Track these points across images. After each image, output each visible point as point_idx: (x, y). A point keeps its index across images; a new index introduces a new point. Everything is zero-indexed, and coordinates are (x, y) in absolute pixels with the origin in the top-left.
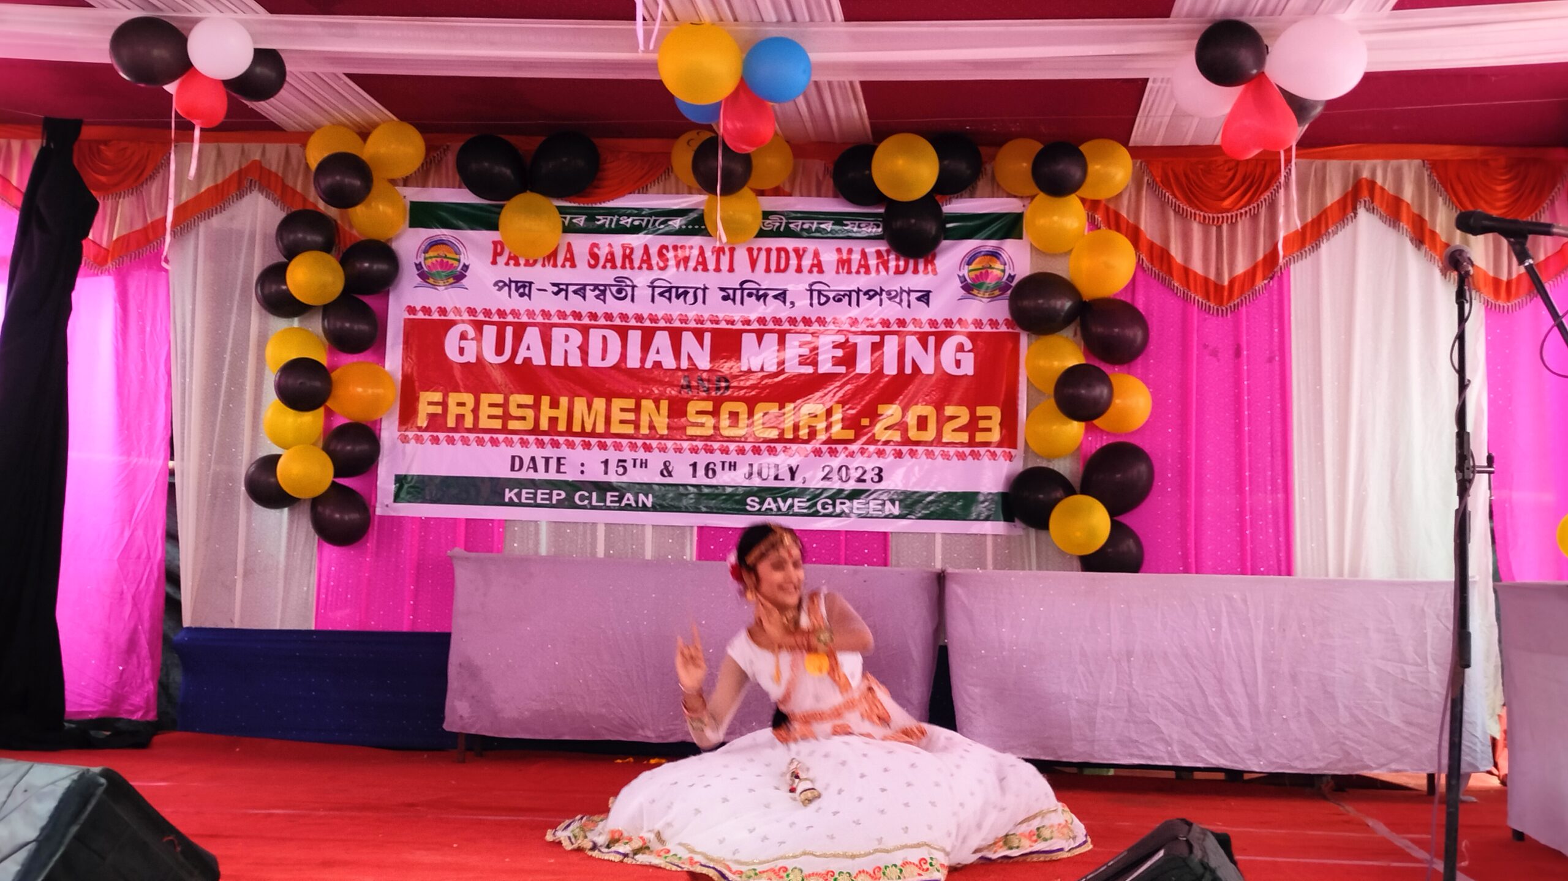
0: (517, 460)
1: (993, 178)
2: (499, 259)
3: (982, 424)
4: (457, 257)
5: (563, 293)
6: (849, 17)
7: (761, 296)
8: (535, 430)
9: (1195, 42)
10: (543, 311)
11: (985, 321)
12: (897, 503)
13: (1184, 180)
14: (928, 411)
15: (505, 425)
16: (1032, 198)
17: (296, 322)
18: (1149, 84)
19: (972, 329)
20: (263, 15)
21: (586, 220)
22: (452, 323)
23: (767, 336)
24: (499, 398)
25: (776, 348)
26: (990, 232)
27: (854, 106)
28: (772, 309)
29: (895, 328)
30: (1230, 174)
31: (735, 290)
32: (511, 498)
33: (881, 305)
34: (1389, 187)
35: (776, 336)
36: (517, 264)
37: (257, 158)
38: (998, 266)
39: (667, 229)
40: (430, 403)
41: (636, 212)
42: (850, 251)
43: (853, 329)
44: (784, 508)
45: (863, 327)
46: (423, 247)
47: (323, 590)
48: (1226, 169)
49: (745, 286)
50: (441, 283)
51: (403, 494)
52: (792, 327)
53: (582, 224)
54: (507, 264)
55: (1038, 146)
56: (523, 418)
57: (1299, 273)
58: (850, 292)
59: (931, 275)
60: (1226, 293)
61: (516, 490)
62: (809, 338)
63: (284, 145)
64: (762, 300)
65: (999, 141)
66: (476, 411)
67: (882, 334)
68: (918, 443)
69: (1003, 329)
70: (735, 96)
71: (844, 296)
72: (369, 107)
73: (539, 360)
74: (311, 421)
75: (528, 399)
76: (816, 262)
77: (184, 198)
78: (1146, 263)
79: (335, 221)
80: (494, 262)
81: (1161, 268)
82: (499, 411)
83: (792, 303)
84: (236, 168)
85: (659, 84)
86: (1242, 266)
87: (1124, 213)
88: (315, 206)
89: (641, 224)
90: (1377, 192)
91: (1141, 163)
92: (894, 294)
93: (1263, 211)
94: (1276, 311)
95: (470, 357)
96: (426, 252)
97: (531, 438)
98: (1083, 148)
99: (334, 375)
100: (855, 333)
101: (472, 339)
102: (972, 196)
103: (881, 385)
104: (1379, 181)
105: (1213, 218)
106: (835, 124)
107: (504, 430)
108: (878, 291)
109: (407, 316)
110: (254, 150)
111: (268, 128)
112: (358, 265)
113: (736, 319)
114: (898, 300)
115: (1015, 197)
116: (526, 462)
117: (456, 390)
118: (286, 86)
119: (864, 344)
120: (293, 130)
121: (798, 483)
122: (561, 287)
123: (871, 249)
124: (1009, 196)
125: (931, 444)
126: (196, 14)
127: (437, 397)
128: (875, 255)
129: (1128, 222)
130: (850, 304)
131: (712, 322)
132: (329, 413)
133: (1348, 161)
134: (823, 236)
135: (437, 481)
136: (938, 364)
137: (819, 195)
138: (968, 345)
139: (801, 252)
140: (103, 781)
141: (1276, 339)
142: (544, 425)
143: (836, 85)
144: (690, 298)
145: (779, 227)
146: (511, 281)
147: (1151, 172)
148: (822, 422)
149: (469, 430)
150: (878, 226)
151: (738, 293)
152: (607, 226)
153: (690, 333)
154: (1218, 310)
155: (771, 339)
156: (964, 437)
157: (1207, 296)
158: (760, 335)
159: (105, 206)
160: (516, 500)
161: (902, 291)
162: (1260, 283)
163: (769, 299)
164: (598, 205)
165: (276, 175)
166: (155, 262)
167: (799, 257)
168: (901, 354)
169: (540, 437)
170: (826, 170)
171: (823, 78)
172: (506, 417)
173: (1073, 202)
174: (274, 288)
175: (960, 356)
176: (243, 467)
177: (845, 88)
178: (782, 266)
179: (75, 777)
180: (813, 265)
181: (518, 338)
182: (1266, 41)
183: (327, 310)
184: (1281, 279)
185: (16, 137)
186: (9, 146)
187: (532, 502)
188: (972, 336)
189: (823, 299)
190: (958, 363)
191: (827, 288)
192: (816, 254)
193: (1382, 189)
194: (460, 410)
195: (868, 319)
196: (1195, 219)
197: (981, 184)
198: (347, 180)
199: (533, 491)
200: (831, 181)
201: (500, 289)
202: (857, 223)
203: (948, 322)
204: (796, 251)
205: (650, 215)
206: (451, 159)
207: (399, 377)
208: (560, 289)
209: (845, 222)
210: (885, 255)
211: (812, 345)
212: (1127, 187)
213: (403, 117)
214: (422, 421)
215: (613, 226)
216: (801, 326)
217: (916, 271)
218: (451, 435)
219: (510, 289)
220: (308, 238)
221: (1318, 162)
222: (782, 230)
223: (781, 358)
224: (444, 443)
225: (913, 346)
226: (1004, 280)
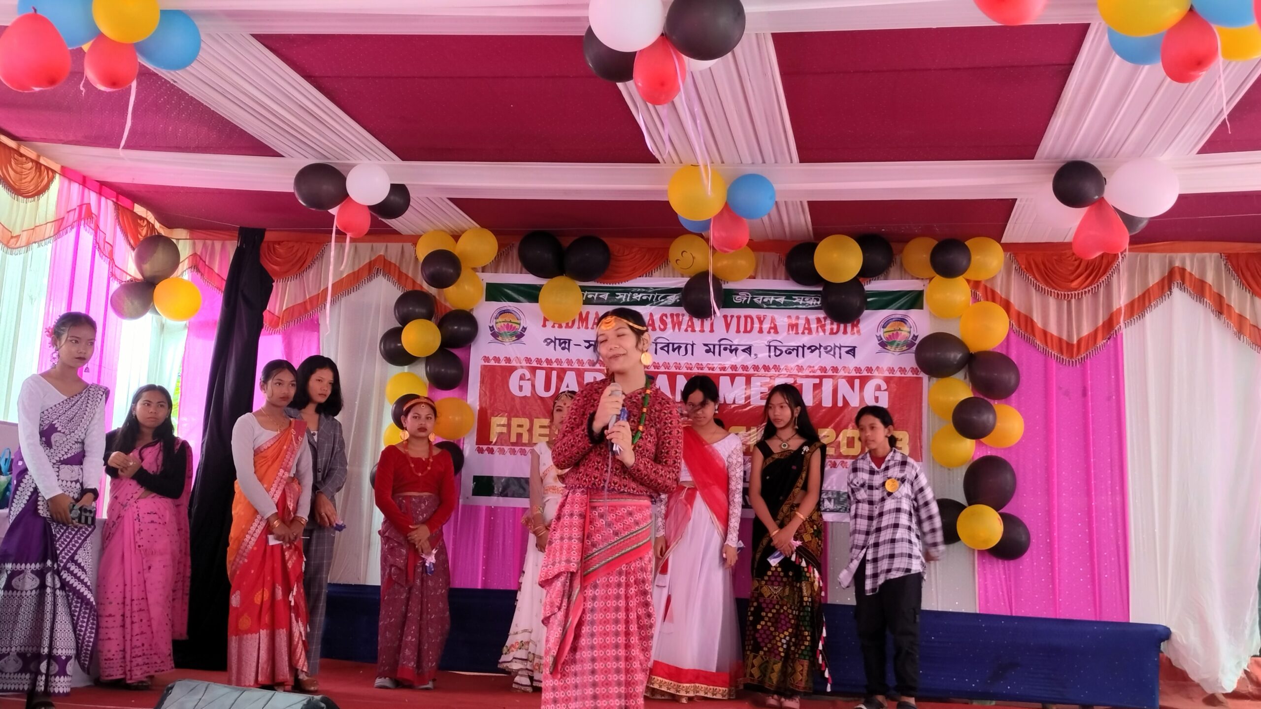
1: (902, 264)
2: (547, 323)
4: (518, 322)
6: (802, 160)
7: (733, 350)
9: (1053, 176)
10: (578, 360)
11: (896, 369)
12: (833, 500)
13: (1042, 267)
16: (931, 279)
17: (405, 368)
18: (1017, 203)
19: (887, 374)
20: (398, 161)
21: (609, 295)
22: (513, 369)
23: (737, 378)
25: (744, 387)
26: (899, 305)
27: (802, 216)
28: (740, 359)
29: (830, 373)
30: (1077, 263)
31: (714, 345)
33: (820, 357)
34: (1196, 273)
35: (744, 378)
36: (560, 326)
37: (382, 253)
38: (906, 328)
39: (666, 302)
40: (499, 425)
41: (644, 290)
42: (798, 318)
43: (800, 374)
45: (806, 373)
46: (495, 315)
48: (1074, 258)
49: (722, 343)
50: (507, 340)
51: (478, 490)
52: (756, 372)
53: (605, 299)
54: (553, 327)
55: (936, 243)
57: (1129, 334)
58: (798, 347)
59: (856, 336)
60: (1075, 349)
62: (768, 380)
63: (401, 244)
64: (734, 352)
65: (906, 239)
67: (821, 378)
69: (910, 374)
70: (721, 213)
71: (793, 350)
72: (462, 220)
76: (772, 326)
78: (1015, 327)
79: (434, 297)
80: (544, 325)
81: (1026, 330)
83: (756, 355)
84: (367, 261)
85: (667, 203)
86: (1086, 331)
87: (998, 290)
88: (421, 287)
89: (648, 299)
90: (1187, 276)
91: (1010, 255)
92: (829, 348)
93: (1102, 290)
94: (1112, 363)
95: (527, 391)
96: (496, 318)
98: (968, 243)
100: (802, 377)
101: (528, 380)
102: (886, 278)
103: (820, 414)
104: (1188, 269)
105: (1065, 295)
106: (787, 229)
108: (818, 347)
109: (483, 363)
110: (381, 248)
111: (393, 234)
112: (450, 328)
113: (715, 366)
114: (832, 353)
115: (918, 279)
117: (517, 416)
118: (410, 208)
119: (808, 385)
120: (407, 234)
123: (813, 316)
124: (913, 278)
126: (352, 161)
127: (503, 420)
128: (815, 321)
129: (1001, 297)
130: (797, 356)
133: (1164, 254)
134: (777, 306)
135: (503, 480)
136: (862, 399)
137: (775, 278)
138: (884, 386)
139: (762, 319)
140: (323, 704)
141: (1113, 384)
143: (789, 203)
144: (683, 350)
145: (747, 300)
146: (556, 339)
147: (1017, 261)
149: (525, 445)
150: (818, 300)
151: (717, 348)
152: (624, 300)
154: (1069, 361)
155: (740, 381)
157: (1061, 352)
158: (732, 377)
159: (278, 287)
161: (835, 346)
162: (1101, 342)
163: (739, 352)
164: (617, 285)
165: (395, 265)
166: (311, 325)
167: (761, 322)
168: (835, 392)
170: (780, 260)
171: (780, 199)
173: (960, 281)
174: (393, 346)
175: (878, 394)
176: (369, 470)
177: (797, 205)
178: (749, 329)
180: (771, 328)
181: (560, 379)
182: (1104, 175)
183: (429, 360)
184: (1116, 339)
185: (219, 239)
186: (213, 245)
188: (887, 380)
189: (778, 352)
192: (773, 320)
193: (1191, 274)
194: (520, 430)
195: (810, 367)
196: (1051, 295)
197: (893, 270)
198: (444, 269)
200: (784, 268)
201: (548, 344)
202: (802, 298)
203: (869, 369)
204: (759, 318)
205: (654, 292)
206: (515, 252)
207: (478, 408)
209: (794, 297)
210: (823, 320)
212: (1000, 271)
213: (483, 226)
214: (493, 438)
215: (628, 300)
216: (762, 372)
217: (845, 332)
218: (513, 447)
219: (555, 345)
220: (417, 310)
221: (1143, 254)
222: (748, 302)
223: (747, 394)
224: (508, 454)
225: (844, 388)
226: (910, 339)
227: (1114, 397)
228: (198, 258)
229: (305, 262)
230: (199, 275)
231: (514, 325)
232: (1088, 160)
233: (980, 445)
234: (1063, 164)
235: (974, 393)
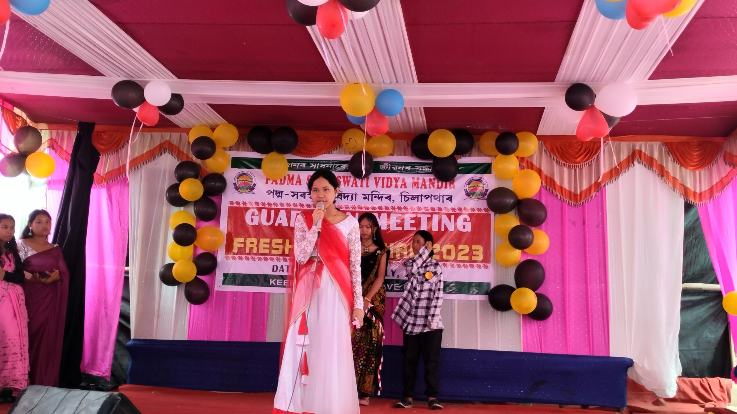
0: (275, 267)
1: (479, 147)
2: (269, 181)
3: (475, 253)
4: (251, 180)
5: (296, 196)
6: (420, 81)
7: (380, 197)
8: (283, 254)
9: (565, 93)
10: (287, 203)
11: (475, 209)
13: (560, 150)
14: (451, 247)
15: (270, 252)
16: (496, 156)
17: (182, 208)
18: (545, 110)
19: (470, 212)
21: (306, 165)
22: (247, 209)
23: (382, 214)
24: (268, 240)
25: (386, 219)
26: (477, 171)
27: (420, 118)
28: (385, 203)
29: (437, 211)
30: (580, 147)
31: (369, 195)
32: (272, 283)
33: (431, 202)
34: (648, 153)
35: (386, 214)
36: (276, 183)
37: (168, 139)
38: (481, 185)
39: (340, 169)
40: (239, 243)
41: (327, 162)
42: (418, 179)
43: (419, 212)
45: (423, 211)
46: (237, 176)
47: (191, 323)
48: (578, 145)
49: (373, 193)
50: (244, 191)
51: (226, 282)
52: (393, 211)
53: (304, 167)
54: (272, 183)
55: (498, 134)
56: (278, 249)
57: (609, 189)
58: (418, 196)
59: (452, 189)
60: (579, 198)
61: (275, 280)
62: (400, 215)
63: (179, 134)
64: (380, 199)
65: (481, 133)
66: (258, 246)
67: (432, 214)
68: (447, 261)
69: (483, 212)
70: (372, 113)
71: (415, 198)
72: (216, 118)
73: (285, 224)
74: (189, 250)
75: (280, 241)
76: (403, 183)
77: (137, 155)
78: (544, 184)
79: (200, 165)
80: (267, 183)
81: (551, 186)
82: (268, 246)
83: (393, 201)
84: (158, 143)
85: (340, 108)
86: (585, 186)
87: (535, 163)
88: (192, 159)
90: (643, 155)
91: (542, 142)
92: (436, 197)
93: (594, 163)
94: (600, 205)
95: (256, 223)
96: (238, 178)
97: (281, 258)
98: (517, 135)
99: (198, 231)
100: (420, 214)
101: (257, 215)
102: (470, 156)
104: (643, 151)
105: (573, 166)
106: (412, 125)
107: (270, 254)
108: (430, 196)
109: (229, 205)
110: (167, 136)
111: (173, 127)
112: (209, 184)
113: (369, 207)
114: (438, 199)
115: (488, 156)
116: (279, 267)
117: (250, 237)
118: (183, 110)
119: (424, 219)
120: (183, 127)
121: (395, 278)
123: (427, 177)
124: (485, 155)
125: (453, 261)
126: (148, 79)
127: (242, 240)
128: (429, 181)
129: (536, 167)
130: (418, 201)
131: (359, 208)
132: (195, 248)
133: (630, 142)
134: (406, 171)
135: (241, 276)
136: (456, 227)
137: (405, 155)
138: (468, 219)
139: (397, 179)
140: (119, 398)
141: (600, 217)
142: (287, 252)
143: (413, 109)
144: (350, 198)
145: (388, 168)
146: (274, 191)
147: (546, 146)
148: (405, 251)
149: (255, 254)
150: (430, 168)
152: (315, 168)
154: (575, 204)
155: (384, 216)
156: (467, 258)
157: (571, 199)
159: (102, 159)
160: (275, 284)
161: (440, 196)
162: (593, 193)
163: (384, 199)
164: (311, 159)
165: (176, 146)
166: (125, 182)
167: (396, 181)
168: (440, 222)
169: (285, 257)
170: (408, 144)
171: (408, 106)
172: (271, 248)
173: (513, 157)
174: (174, 194)
175: (465, 223)
176: (158, 270)
177: (417, 110)
178: (389, 185)
179: (108, 396)
180: (402, 185)
181: (276, 215)
182: (595, 92)
183: (196, 203)
184: (602, 192)
185: (66, 129)
186: (63, 133)
187: (281, 285)
188: (470, 215)
189: (406, 199)
190: (464, 227)
191: (408, 194)
192: (404, 180)
193: (645, 154)
194: (251, 246)
195: (425, 208)
196: (565, 166)
197: (474, 151)
198: (205, 148)
199: (282, 280)
200: (410, 149)
201: (269, 194)
202: (421, 167)
203: (460, 209)
204: (395, 179)
205: (333, 163)
207: (226, 232)
209: (416, 166)
210: (433, 180)
211: (402, 218)
212: (536, 152)
213: (230, 122)
214: (235, 250)
216: (397, 210)
217: (446, 187)
218: (247, 256)
219: (273, 194)
220: (189, 173)
221: (617, 142)
222: (389, 169)
223: (388, 224)
224: (244, 260)
225: (445, 220)
226: (484, 191)
227: (601, 225)
228: (54, 141)
229: (120, 143)
230: (54, 151)
231: (248, 182)
232: (585, 83)
233: (524, 253)
234: (571, 85)
235: (520, 222)
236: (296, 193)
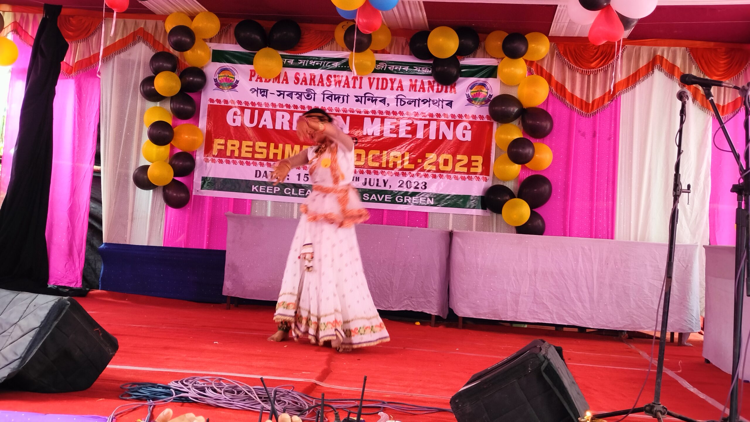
0: (258, 172)
1: (485, 49)
2: (253, 78)
3: (474, 164)
4: (234, 76)
5: (282, 95)
7: (374, 100)
8: (267, 159)
10: (272, 103)
11: (477, 116)
12: (433, 199)
13: (574, 53)
14: (449, 157)
15: (253, 156)
16: (502, 59)
17: (158, 104)
18: (558, 8)
19: (471, 119)
21: (294, 62)
22: (230, 107)
23: (376, 119)
24: (251, 143)
25: (380, 125)
26: (481, 75)
27: (420, 13)
28: (379, 106)
29: (435, 117)
30: (595, 51)
31: (362, 97)
32: (255, 190)
33: (429, 107)
34: (670, 60)
35: (380, 119)
36: (261, 81)
37: (142, 26)
38: (485, 90)
39: (331, 67)
40: (219, 144)
41: (317, 59)
42: (416, 81)
43: (416, 117)
44: (380, 200)
45: (420, 117)
46: (218, 71)
47: (167, 229)
49: (366, 95)
50: (226, 89)
51: (205, 186)
52: (388, 115)
53: (292, 63)
54: (257, 81)
55: (507, 34)
56: (262, 153)
57: (625, 98)
58: (415, 100)
59: (453, 93)
60: (590, 107)
61: (257, 186)
62: (395, 121)
63: (155, 21)
64: (374, 102)
65: (488, 31)
66: (240, 149)
67: (429, 120)
68: (443, 172)
69: (486, 120)
70: (364, 6)
71: (412, 102)
72: (194, 5)
73: (270, 126)
74: (164, 150)
75: (264, 144)
76: (400, 85)
77: (108, 44)
78: (554, 92)
79: (178, 58)
80: (251, 80)
81: (561, 94)
82: (250, 149)
83: (388, 104)
84: (132, 31)
86: (598, 95)
87: (545, 68)
88: (169, 51)
89: (319, 64)
90: (664, 61)
91: (554, 44)
92: (435, 101)
93: (610, 69)
94: (613, 116)
95: (238, 124)
96: (219, 73)
97: (265, 162)
98: (526, 36)
99: (175, 129)
100: (417, 119)
101: (239, 115)
102: (474, 57)
103: (428, 144)
104: (665, 57)
105: (586, 71)
106: (411, 21)
107: (253, 158)
108: (429, 100)
109: (209, 103)
110: (141, 23)
111: (147, 13)
112: (187, 79)
113: (362, 110)
114: (437, 104)
115: (494, 58)
116: (262, 173)
117: (231, 139)
119: (420, 125)
120: (159, 14)
121: (387, 188)
122: (281, 92)
123: (426, 80)
124: (491, 57)
125: (449, 172)
127: (222, 141)
128: (428, 83)
129: (546, 72)
130: (415, 106)
131: (350, 111)
132: (172, 147)
133: (651, 47)
134: (403, 73)
135: (221, 180)
136: (455, 135)
137: (403, 54)
138: (469, 127)
139: (393, 80)
140: (69, 303)
141: (613, 129)
142: (271, 156)
143: (411, 3)
144: (341, 100)
145: (384, 68)
146: (258, 89)
147: (558, 48)
148: (400, 160)
149: (236, 158)
150: (430, 70)
152: (303, 65)
153: (340, 117)
154: (586, 114)
155: (377, 121)
156: (465, 170)
157: (582, 108)
158: (372, 118)
159: (72, 46)
160: (257, 191)
161: (440, 100)
162: (607, 103)
163: (378, 102)
164: (300, 55)
165: (151, 35)
166: (94, 74)
167: (392, 83)
168: (438, 130)
169: (269, 162)
170: (407, 42)
172: (254, 152)
173: (521, 61)
174: (148, 88)
175: (465, 132)
177: (416, 4)
178: (384, 87)
179: (57, 300)
180: (398, 87)
181: (260, 116)
183: (173, 99)
184: (616, 101)
185: (31, 12)
186: (28, 16)
187: (264, 192)
188: (471, 123)
189: (403, 103)
190: (464, 135)
191: (404, 98)
192: (400, 82)
193: (667, 60)
194: (233, 148)
195: (423, 113)
196: (578, 72)
197: (479, 51)
198: (183, 39)
199: (265, 187)
200: (409, 47)
201: (253, 92)
202: (420, 67)
203: (460, 116)
204: (391, 80)
205: (324, 60)
206: (232, 30)
207: (205, 131)
208: (281, 93)
209: (414, 67)
210: (432, 83)
211: (397, 124)
212: (547, 55)
213: (210, 9)
214: (215, 153)
215: (306, 65)
216: (392, 115)
217: (446, 91)
218: (228, 159)
219: (257, 93)
220: (165, 65)
221: (637, 47)
222: (385, 69)
223: (382, 130)
224: (225, 163)
225: (443, 126)
226: (487, 97)
227: (612, 138)
228: (18, 25)
229: (89, 30)
230: (18, 36)
231: (231, 79)
233: (525, 168)
235: (523, 135)
236: (283, 93)
